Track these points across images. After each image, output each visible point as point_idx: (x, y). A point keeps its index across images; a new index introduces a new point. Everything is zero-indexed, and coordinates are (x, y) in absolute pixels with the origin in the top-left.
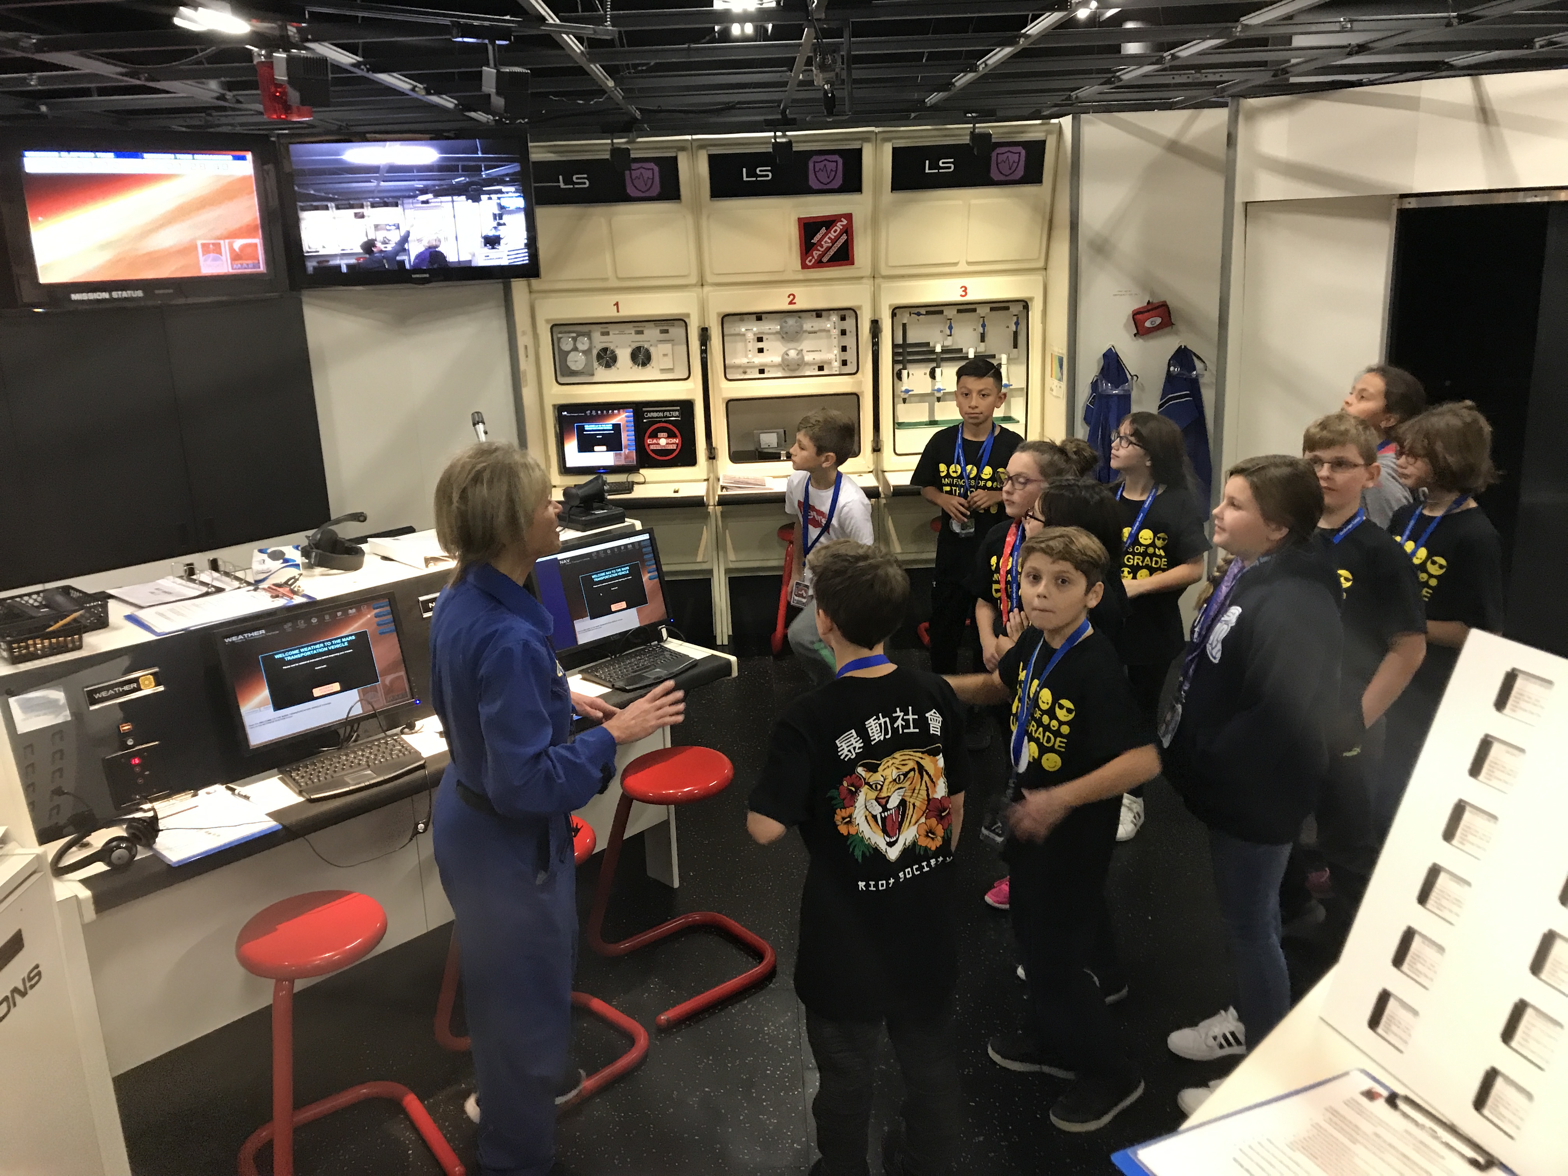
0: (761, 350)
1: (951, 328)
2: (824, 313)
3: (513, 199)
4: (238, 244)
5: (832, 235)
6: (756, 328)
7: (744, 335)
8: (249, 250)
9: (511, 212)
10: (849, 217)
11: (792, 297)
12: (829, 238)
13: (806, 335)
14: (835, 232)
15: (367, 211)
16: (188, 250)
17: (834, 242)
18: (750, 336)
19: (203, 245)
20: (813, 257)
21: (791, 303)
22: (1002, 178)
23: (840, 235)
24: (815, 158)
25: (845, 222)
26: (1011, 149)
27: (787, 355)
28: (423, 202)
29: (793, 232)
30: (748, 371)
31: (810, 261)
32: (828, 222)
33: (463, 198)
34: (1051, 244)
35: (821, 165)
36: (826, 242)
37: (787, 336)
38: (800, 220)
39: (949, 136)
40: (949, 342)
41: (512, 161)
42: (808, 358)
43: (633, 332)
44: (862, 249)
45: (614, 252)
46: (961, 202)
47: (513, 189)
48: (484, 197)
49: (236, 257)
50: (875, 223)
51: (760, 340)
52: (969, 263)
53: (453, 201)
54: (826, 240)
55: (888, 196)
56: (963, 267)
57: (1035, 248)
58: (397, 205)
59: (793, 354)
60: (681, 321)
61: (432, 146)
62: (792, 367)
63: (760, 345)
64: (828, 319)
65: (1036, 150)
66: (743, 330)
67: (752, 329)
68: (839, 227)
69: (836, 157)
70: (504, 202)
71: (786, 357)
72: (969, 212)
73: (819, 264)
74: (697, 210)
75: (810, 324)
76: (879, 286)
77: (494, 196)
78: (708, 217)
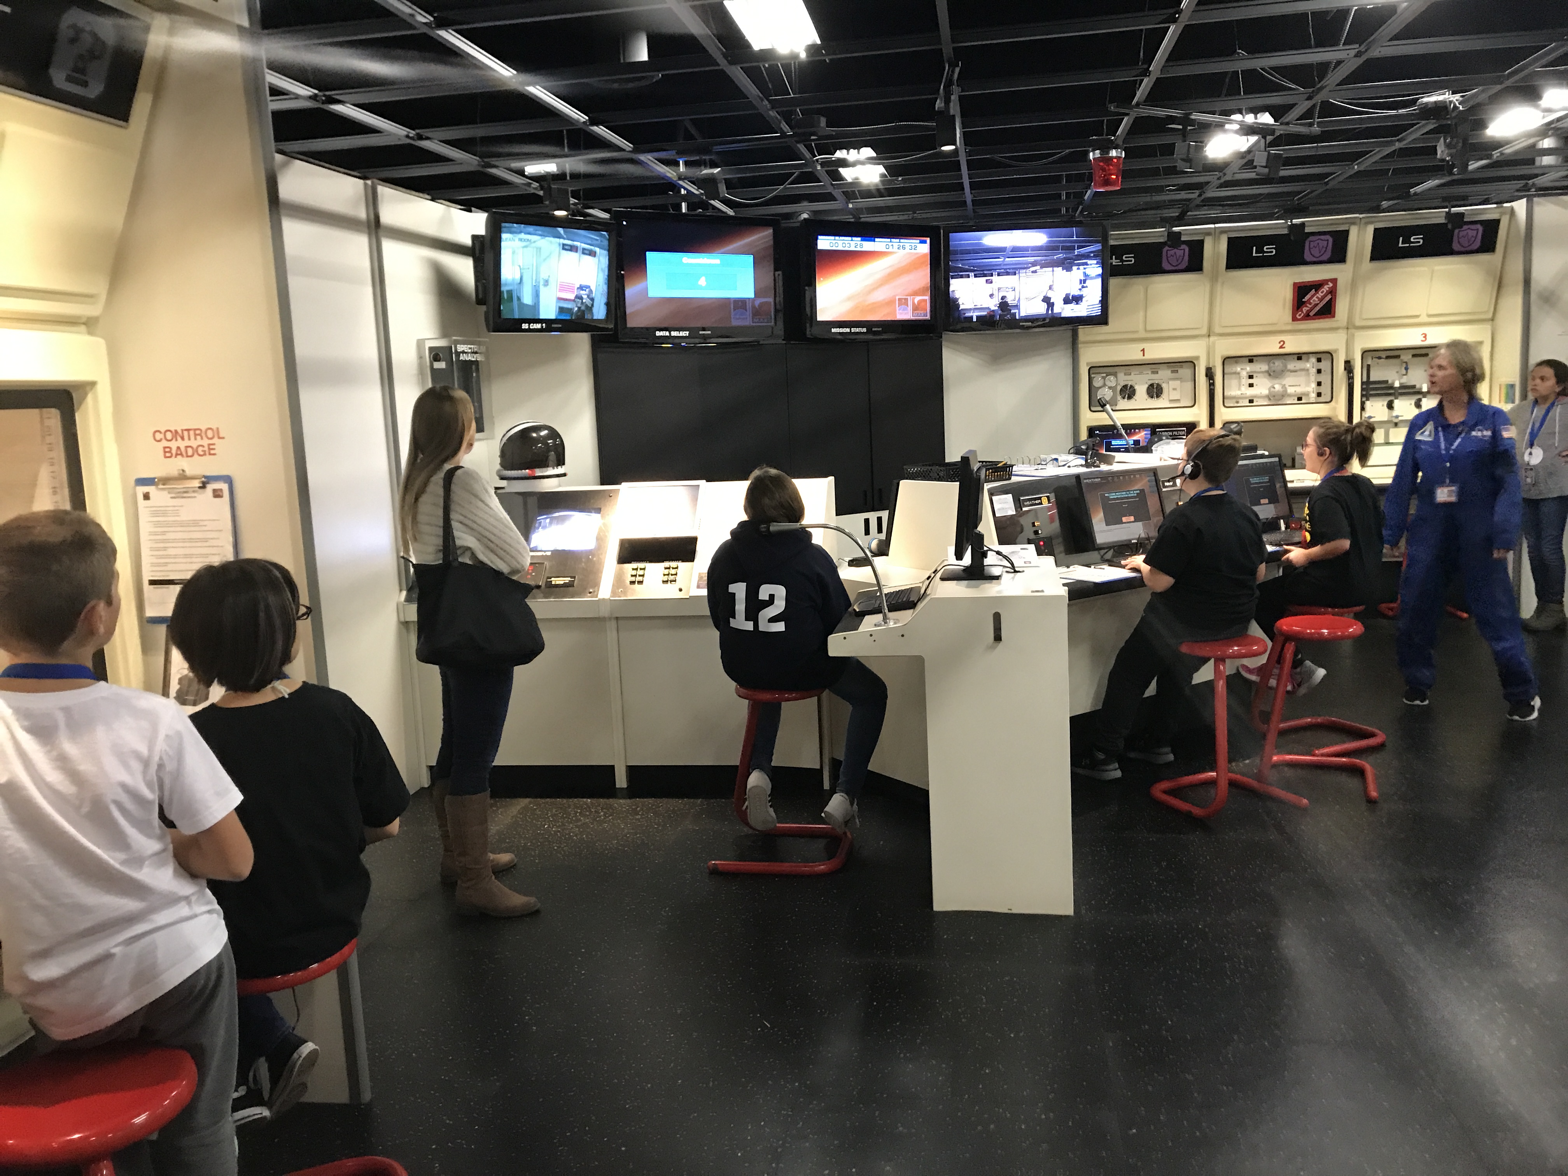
0: (1251, 385)
1: (1406, 369)
2: (1304, 357)
3: (1094, 269)
4: (917, 299)
5: (1320, 295)
6: (1249, 368)
7: (1239, 373)
8: (923, 304)
9: (1092, 278)
10: (1335, 281)
11: (1282, 343)
12: (1317, 297)
13: (1289, 373)
14: (1322, 292)
15: (995, 278)
16: (890, 302)
17: (1321, 300)
18: (1244, 374)
19: (899, 299)
20: (1303, 312)
21: (1281, 347)
22: (1463, 249)
23: (1325, 296)
24: (1311, 238)
25: (1331, 285)
26: (1470, 226)
27: (1274, 388)
28: (1033, 272)
29: (1288, 294)
30: (1240, 401)
31: (1300, 315)
32: (1317, 286)
33: (1061, 268)
34: (1499, 301)
35: (1315, 244)
36: (1314, 300)
37: (1272, 374)
38: (1295, 284)
39: (1420, 219)
40: (1405, 380)
41: (1097, 242)
42: (1290, 390)
43: (1150, 372)
44: (1342, 307)
45: (1146, 312)
46: (1426, 269)
47: (1095, 262)
48: (1075, 268)
49: (915, 308)
50: (1353, 286)
51: (1251, 377)
52: (1429, 316)
53: (1053, 271)
54: (1315, 299)
55: (1367, 264)
56: (1424, 319)
57: (1486, 304)
58: (1015, 274)
59: (1278, 387)
60: (1191, 363)
61: (1044, 233)
62: (1276, 398)
63: (1251, 381)
64: (1308, 360)
65: (1491, 228)
66: (1239, 369)
67: (1246, 369)
68: (1326, 288)
69: (1328, 237)
70: (1088, 271)
71: (1272, 389)
72: (1432, 277)
73: (1307, 317)
74: (1214, 279)
75: (1293, 365)
76: (1353, 335)
77: (1082, 267)
78: (1223, 283)
